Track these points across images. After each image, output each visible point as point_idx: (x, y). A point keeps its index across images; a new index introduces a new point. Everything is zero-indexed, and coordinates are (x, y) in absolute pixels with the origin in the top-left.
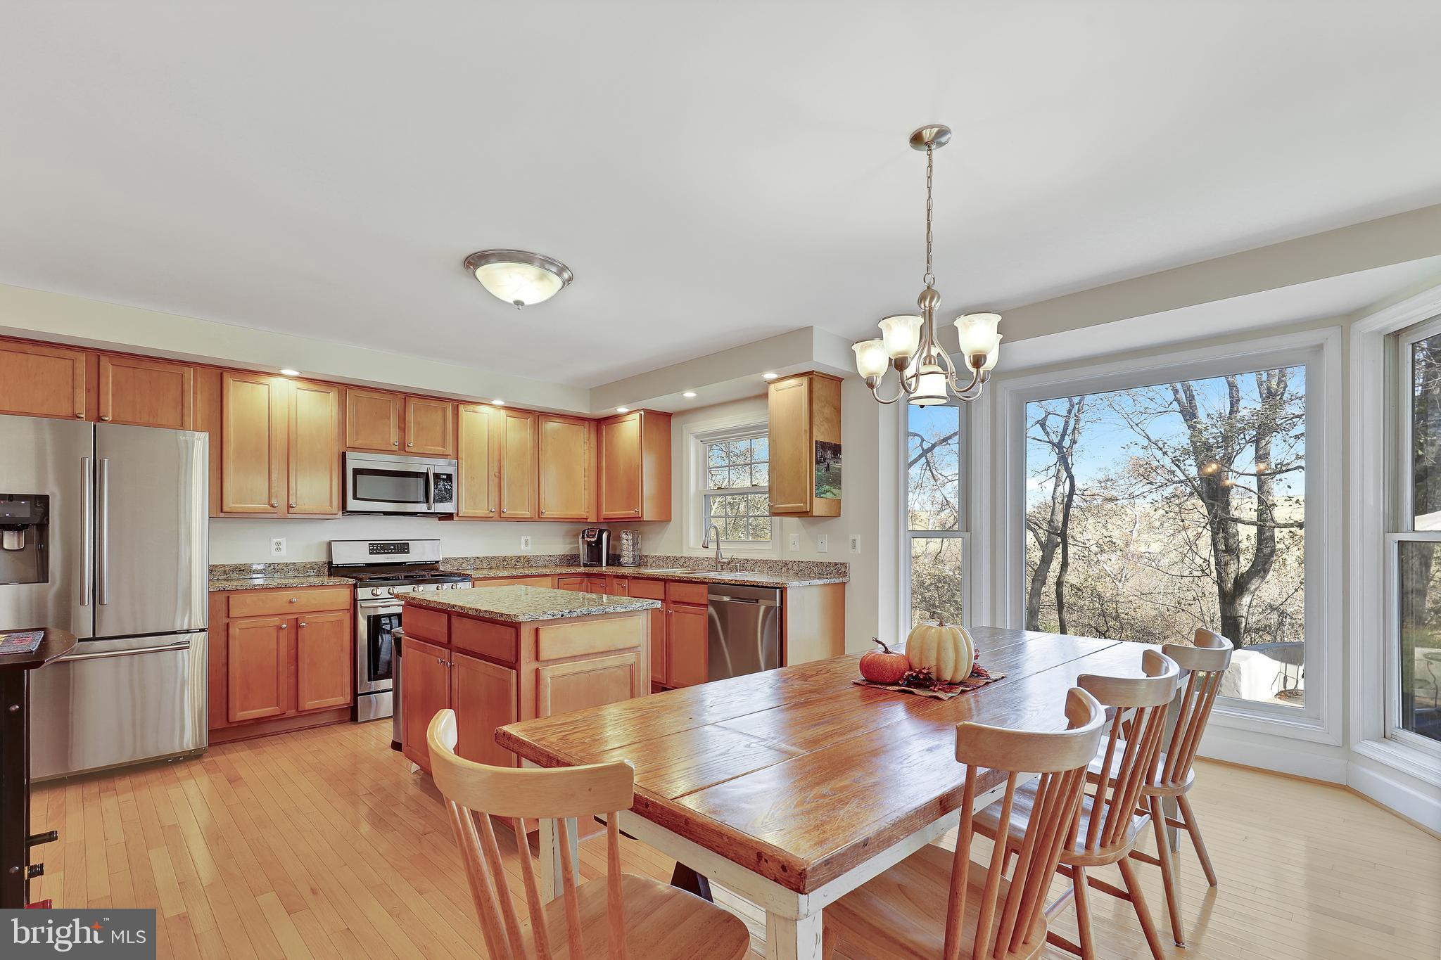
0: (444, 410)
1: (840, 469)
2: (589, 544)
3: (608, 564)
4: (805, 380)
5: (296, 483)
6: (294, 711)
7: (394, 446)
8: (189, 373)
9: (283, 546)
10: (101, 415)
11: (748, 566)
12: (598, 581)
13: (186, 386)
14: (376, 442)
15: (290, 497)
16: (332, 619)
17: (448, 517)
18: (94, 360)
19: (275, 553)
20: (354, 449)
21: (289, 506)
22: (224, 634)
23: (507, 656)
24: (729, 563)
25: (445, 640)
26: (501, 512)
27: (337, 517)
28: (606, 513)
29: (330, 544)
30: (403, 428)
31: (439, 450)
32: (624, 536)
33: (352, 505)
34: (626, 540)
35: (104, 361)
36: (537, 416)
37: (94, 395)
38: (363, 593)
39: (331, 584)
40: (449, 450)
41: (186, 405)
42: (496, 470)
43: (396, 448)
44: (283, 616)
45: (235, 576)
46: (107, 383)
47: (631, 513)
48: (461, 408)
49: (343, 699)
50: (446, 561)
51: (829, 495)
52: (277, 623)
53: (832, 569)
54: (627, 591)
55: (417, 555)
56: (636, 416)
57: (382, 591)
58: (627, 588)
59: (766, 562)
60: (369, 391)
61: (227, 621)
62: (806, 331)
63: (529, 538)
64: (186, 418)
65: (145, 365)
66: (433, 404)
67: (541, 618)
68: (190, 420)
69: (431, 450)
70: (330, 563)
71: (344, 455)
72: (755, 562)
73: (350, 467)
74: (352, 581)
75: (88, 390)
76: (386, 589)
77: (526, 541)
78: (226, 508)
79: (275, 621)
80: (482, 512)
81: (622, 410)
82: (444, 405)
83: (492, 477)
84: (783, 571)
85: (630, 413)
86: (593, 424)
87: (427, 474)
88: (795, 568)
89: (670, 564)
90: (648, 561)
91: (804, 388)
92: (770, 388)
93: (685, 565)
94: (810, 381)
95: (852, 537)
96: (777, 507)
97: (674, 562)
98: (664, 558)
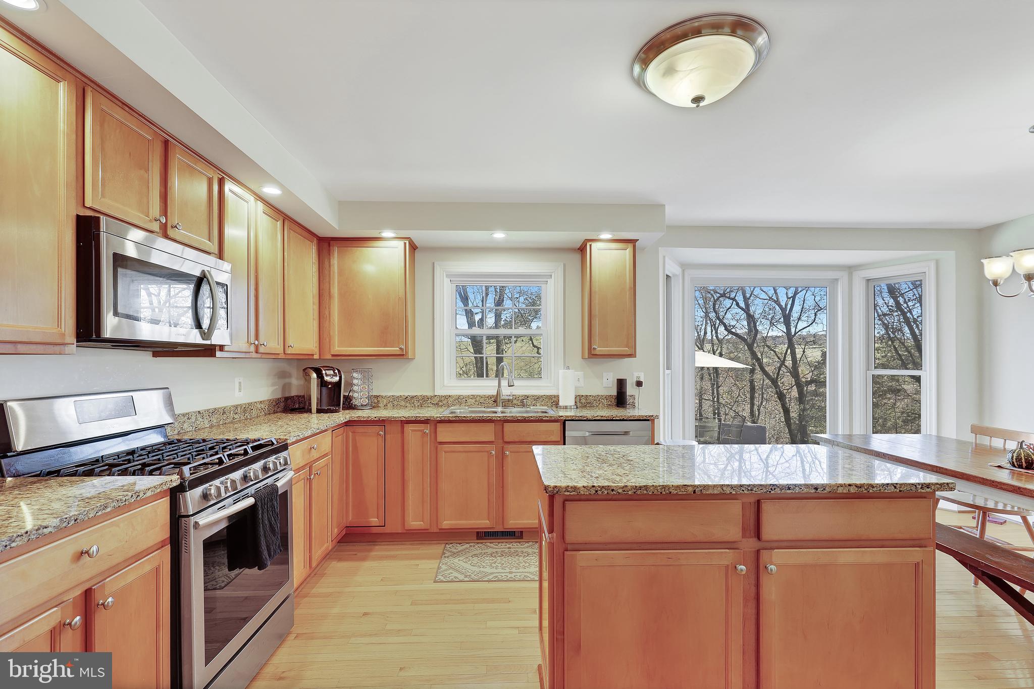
0: (210, 181)
4: (629, 246)
7: (155, 223)
14: (130, 209)
26: (259, 344)
27: (67, 350)
28: (335, 350)
30: (164, 198)
31: (204, 242)
32: (356, 375)
34: (358, 380)
40: (214, 246)
43: (157, 228)
47: (391, 350)
48: (226, 184)
52: (56, 619)
54: (429, 436)
56: (402, 243)
58: (429, 433)
62: (660, 208)
63: (242, 380)
66: (199, 167)
69: (196, 241)
77: (240, 384)
80: (243, 344)
81: (387, 234)
82: (209, 172)
85: (393, 239)
86: (317, 242)
89: (416, 404)
90: (378, 401)
91: (628, 252)
92: (590, 245)
93: (441, 404)
94: (634, 247)
95: (636, 374)
96: (599, 350)
97: (424, 401)
98: (407, 397)
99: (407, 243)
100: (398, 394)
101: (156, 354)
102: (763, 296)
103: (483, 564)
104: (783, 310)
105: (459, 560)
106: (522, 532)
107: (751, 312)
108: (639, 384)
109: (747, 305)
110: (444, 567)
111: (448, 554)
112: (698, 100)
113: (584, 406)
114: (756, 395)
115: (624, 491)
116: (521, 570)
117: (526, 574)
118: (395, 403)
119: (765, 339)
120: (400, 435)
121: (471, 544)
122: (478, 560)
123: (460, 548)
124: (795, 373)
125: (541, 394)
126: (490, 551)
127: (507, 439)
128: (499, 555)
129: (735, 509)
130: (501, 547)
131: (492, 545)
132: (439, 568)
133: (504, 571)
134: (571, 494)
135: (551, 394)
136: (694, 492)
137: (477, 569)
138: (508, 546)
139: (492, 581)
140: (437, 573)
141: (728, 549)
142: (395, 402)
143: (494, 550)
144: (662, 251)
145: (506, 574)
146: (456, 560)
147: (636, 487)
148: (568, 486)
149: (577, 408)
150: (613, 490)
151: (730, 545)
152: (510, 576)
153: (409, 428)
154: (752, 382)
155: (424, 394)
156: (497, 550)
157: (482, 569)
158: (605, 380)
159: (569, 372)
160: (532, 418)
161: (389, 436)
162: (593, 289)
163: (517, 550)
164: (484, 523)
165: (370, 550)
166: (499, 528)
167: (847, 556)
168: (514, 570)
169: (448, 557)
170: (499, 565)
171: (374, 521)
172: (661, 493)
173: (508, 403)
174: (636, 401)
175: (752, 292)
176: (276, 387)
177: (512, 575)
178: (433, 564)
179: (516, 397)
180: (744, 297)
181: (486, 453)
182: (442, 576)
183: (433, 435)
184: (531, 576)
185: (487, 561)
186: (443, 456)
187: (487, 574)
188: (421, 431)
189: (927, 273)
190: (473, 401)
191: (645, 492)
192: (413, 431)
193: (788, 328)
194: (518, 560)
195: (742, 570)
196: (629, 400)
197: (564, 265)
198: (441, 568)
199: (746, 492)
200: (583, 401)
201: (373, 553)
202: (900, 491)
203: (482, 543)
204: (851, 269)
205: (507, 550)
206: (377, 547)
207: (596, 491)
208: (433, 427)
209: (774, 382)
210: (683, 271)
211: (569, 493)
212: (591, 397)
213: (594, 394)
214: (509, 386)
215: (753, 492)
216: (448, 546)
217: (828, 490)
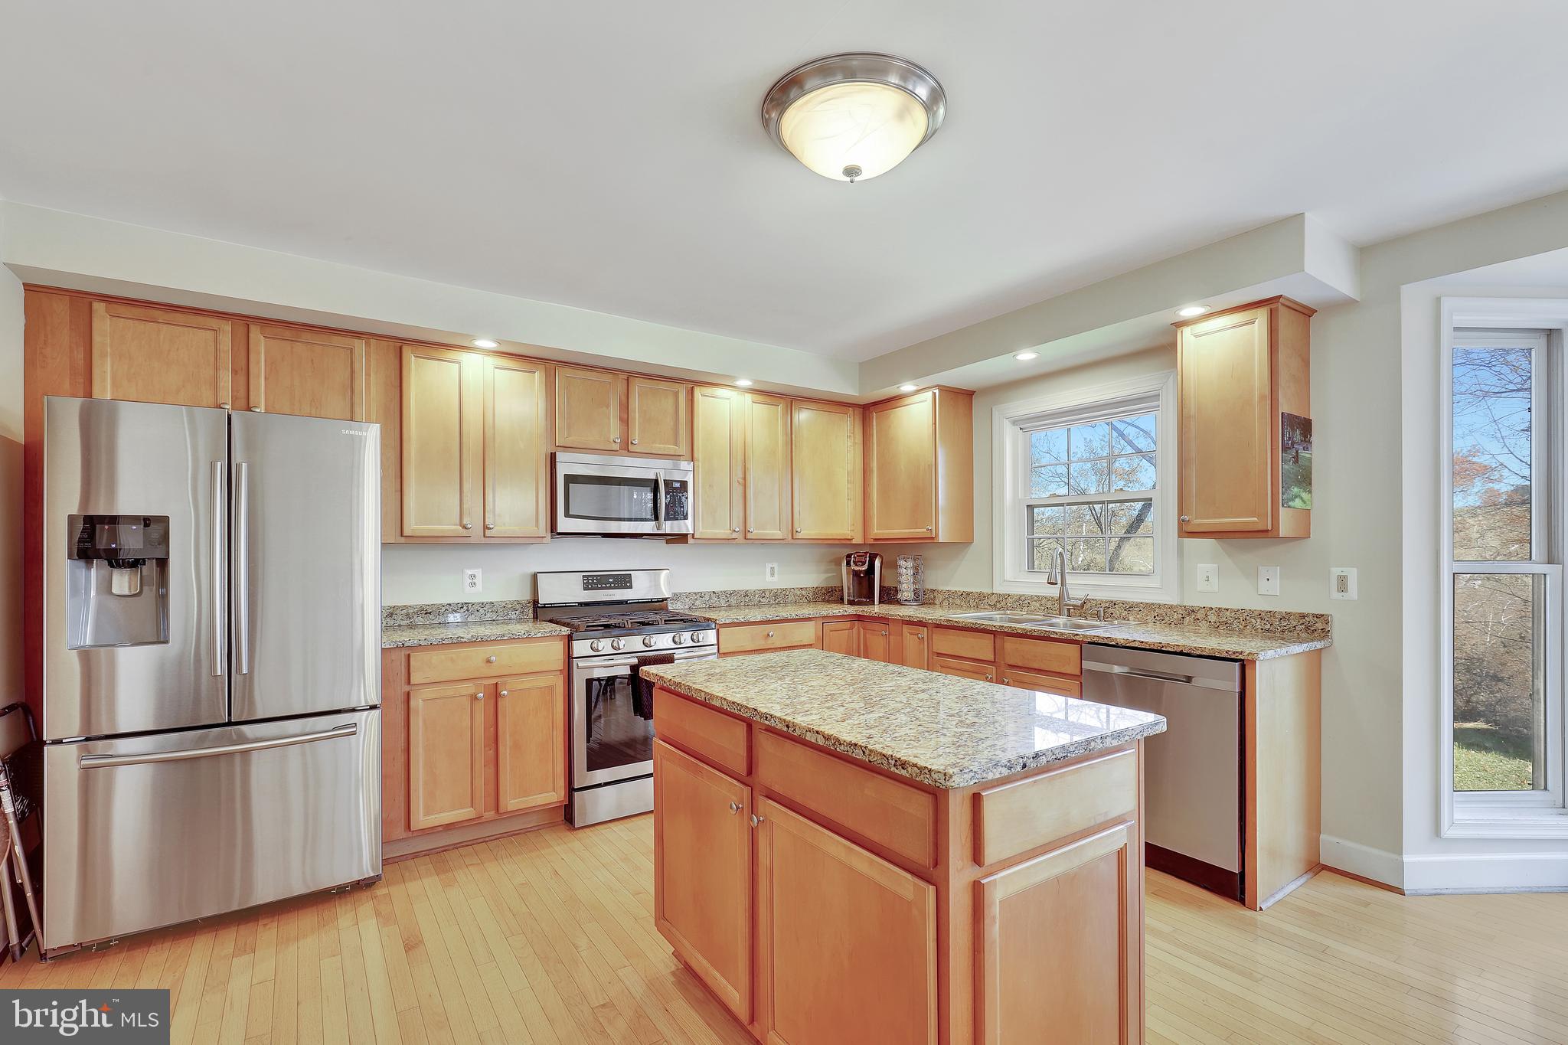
0: (676, 394)
1: (1310, 460)
2: (856, 574)
3: (880, 602)
4: (1261, 316)
5: (494, 497)
6: (493, 812)
7: (614, 444)
8: (360, 346)
9: (478, 580)
10: (251, 405)
11: (1116, 611)
12: (876, 626)
13: (357, 366)
14: (592, 438)
15: (487, 514)
16: (542, 684)
17: (682, 538)
18: (242, 330)
19: (468, 589)
20: (565, 448)
21: (486, 528)
22: (401, 707)
23: (918, 851)
24: (1082, 606)
25: (741, 768)
26: (746, 532)
27: (544, 540)
28: (877, 531)
29: (535, 577)
30: (625, 421)
31: (671, 448)
32: (902, 563)
33: (564, 524)
34: (906, 568)
35: (255, 333)
36: (789, 399)
37: (242, 379)
38: (581, 647)
39: (539, 635)
40: (683, 449)
41: (356, 391)
42: (740, 475)
43: (616, 447)
44: (479, 681)
45: (420, 620)
46: (258, 362)
47: (920, 531)
48: (697, 391)
49: (555, 796)
50: (676, 597)
51: (1298, 503)
52: (472, 691)
53: (1295, 623)
54: (926, 643)
55: (641, 589)
56: (928, 395)
57: (605, 645)
58: (926, 638)
59: (1150, 607)
60: (583, 370)
61: (407, 688)
62: (1292, 224)
63: (775, 565)
64: (357, 409)
65: (306, 336)
66: (663, 386)
67: (990, 776)
68: (361, 410)
69: (660, 448)
70: (535, 602)
71: (553, 457)
72: (1130, 607)
73: (562, 471)
74: (566, 631)
75: (235, 372)
76: (609, 641)
77: (772, 569)
78: (407, 532)
79: (469, 688)
80: (723, 532)
81: (907, 387)
82: (676, 387)
83: (735, 485)
84: (1186, 623)
85: (918, 392)
86: (858, 411)
87: (656, 481)
88: (1213, 618)
89: (973, 604)
90: (935, 597)
91: (1258, 327)
92: (1182, 333)
93: (999, 605)
94: (1272, 311)
95: (1337, 572)
96: (1197, 523)
97: (980, 600)
98: (963, 594)
99: (937, 391)
101: (668, 542)
112: (851, 171)
113: (1214, 628)
118: (951, 600)
127: (1008, 661)
142: (951, 598)
153: (906, 631)
158: (1263, 580)
161: (891, 638)
176: (830, 575)
183: (929, 642)
190: (1038, 605)
208: (929, 632)
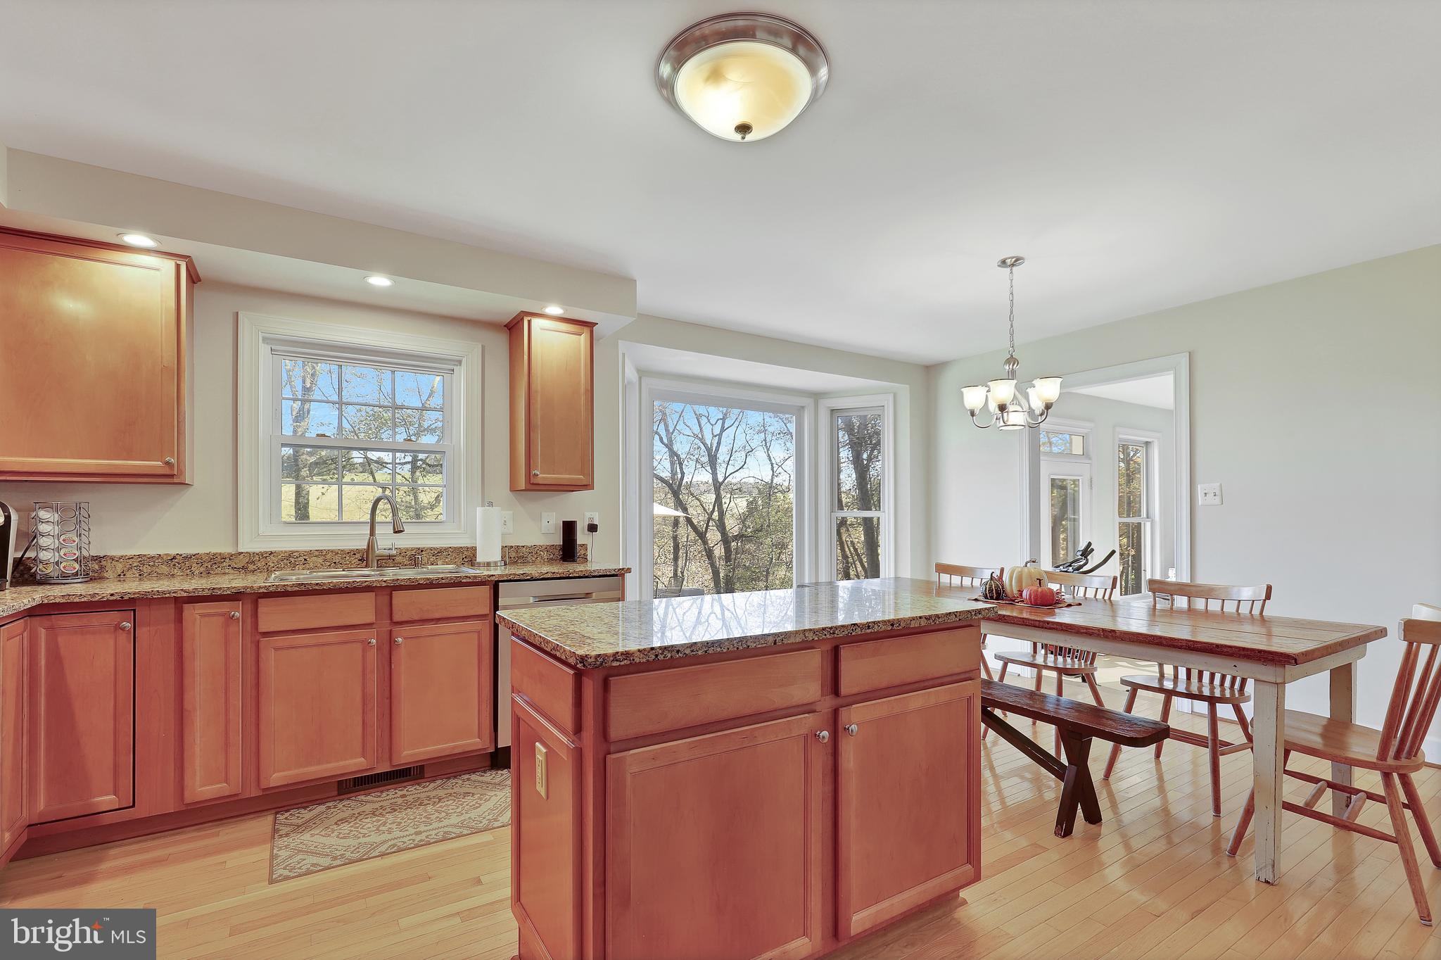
4: (585, 331)
32: (43, 515)
34: (49, 524)
54: (241, 623)
56: (165, 264)
81: (139, 240)
89: (197, 568)
90: (103, 567)
91: (583, 339)
92: (529, 322)
93: (251, 567)
94: (592, 332)
95: (588, 515)
96: (542, 476)
97: (213, 563)
98: (174, 558)
99: (183, 265)
100: (153, 552)
102: (688, 432)
103: (362, 831)
104: (709, 450)
105: (312, 835)
106: (422, 767)
107: (675, 449)
108: (592, 528)
109: (670, 441)
110: (284, 854)
111: (284, 830)
112: (744, 129)
113: (514, 562)
114: (680, 554)
115: (692, 651)
116: (435, 825)
117: (446, 829)
119: (690, 485)
120: (172, 626)
121: (328, 804)
122: (351, 827)
123: (306, 814)
124: (721, 526)
125: (444, 546)
126: (368, 808)
127: (397, 618)
128: (389, 810)
129: (815, 660)
130: (388, 798)
131: (369, 798)
132: (273, 857)
133: (405, 834)
134: (622, 663)
135: (462, 546)
136: (775, 643)
137: (350, 842)
138: (400, 793)
139: (388, 854)
140: (271, 866)
141: (808, 713)
142: (144, 566)
143: (377, 805)
144: (623, 346)
145: (411, 837)
146: (306, 836)
147: (708, 643)
148: (617, 653)
149: (505, 564)
150: (678, 651)
151: (808, 709)
152: (418, 838)
153: (192, 612)
154: (675, 538)
155: (214, 551)
156: (381, 804)
157: (362, 840)
158: (544, 522)
159: (495, 510)
160: (444, 581)
161: (145, 629)
162: (533, 387)
163: (419, 795)
164: (355, 763)
165: (100, 861)
166: (384, 768)
167: (916, 700)
168: (422, 828)
169: (287, 835)
170: (394, 826)
171: (106, 800)
172: (738, 648)
173: (387, 560)
174: (589, 553)
175: (675, 427)
177: (423, 836)
178: (260, 854)
179: (402, 552)
180: (667, 430)
181: (359, 644)
182: (285, 868)
183: (249, 621)
184: (455, 830)
185: (369, 825)
186: (271, 659)
187: (375, 846)
188: (223, 615)
189: (886, 407)
190: (320, 560)
191: (719, 649)
192: (203, 616)
193: (714, 473)
194: (425, 811)
195: (824, 737)
196: (580, 552)
197: (483, 348)
198: (277, 856)
199: (828, 636)
200: (513, 555)
201: (105, 866)
202: (960, 620)
203: (348, 799)
204: (817, 396)
205: (400, 801)
206: (113, 852)
207: (657, 656)
208: (249, 607)
209: (702, 536)
210: (640, 378)
211: (618, 663)
212: (524, 549)
213: (529, 545)
214: (395, 532)
215: (836, 635)
216: (281, 817)
217: (903, 625)
